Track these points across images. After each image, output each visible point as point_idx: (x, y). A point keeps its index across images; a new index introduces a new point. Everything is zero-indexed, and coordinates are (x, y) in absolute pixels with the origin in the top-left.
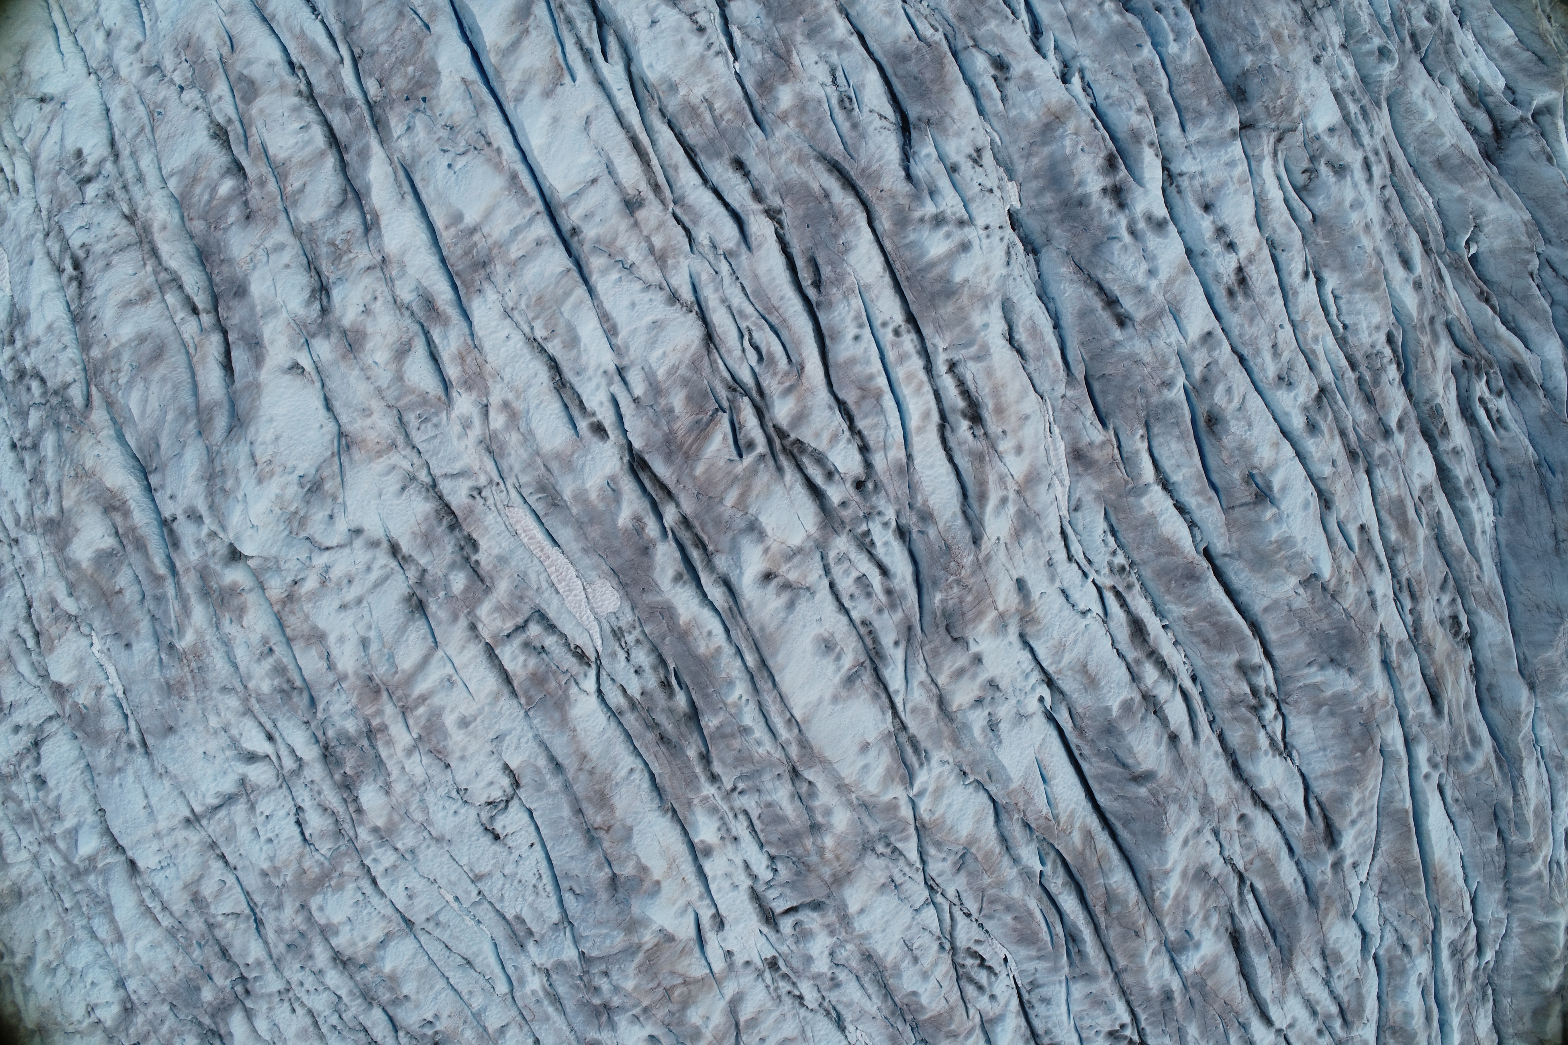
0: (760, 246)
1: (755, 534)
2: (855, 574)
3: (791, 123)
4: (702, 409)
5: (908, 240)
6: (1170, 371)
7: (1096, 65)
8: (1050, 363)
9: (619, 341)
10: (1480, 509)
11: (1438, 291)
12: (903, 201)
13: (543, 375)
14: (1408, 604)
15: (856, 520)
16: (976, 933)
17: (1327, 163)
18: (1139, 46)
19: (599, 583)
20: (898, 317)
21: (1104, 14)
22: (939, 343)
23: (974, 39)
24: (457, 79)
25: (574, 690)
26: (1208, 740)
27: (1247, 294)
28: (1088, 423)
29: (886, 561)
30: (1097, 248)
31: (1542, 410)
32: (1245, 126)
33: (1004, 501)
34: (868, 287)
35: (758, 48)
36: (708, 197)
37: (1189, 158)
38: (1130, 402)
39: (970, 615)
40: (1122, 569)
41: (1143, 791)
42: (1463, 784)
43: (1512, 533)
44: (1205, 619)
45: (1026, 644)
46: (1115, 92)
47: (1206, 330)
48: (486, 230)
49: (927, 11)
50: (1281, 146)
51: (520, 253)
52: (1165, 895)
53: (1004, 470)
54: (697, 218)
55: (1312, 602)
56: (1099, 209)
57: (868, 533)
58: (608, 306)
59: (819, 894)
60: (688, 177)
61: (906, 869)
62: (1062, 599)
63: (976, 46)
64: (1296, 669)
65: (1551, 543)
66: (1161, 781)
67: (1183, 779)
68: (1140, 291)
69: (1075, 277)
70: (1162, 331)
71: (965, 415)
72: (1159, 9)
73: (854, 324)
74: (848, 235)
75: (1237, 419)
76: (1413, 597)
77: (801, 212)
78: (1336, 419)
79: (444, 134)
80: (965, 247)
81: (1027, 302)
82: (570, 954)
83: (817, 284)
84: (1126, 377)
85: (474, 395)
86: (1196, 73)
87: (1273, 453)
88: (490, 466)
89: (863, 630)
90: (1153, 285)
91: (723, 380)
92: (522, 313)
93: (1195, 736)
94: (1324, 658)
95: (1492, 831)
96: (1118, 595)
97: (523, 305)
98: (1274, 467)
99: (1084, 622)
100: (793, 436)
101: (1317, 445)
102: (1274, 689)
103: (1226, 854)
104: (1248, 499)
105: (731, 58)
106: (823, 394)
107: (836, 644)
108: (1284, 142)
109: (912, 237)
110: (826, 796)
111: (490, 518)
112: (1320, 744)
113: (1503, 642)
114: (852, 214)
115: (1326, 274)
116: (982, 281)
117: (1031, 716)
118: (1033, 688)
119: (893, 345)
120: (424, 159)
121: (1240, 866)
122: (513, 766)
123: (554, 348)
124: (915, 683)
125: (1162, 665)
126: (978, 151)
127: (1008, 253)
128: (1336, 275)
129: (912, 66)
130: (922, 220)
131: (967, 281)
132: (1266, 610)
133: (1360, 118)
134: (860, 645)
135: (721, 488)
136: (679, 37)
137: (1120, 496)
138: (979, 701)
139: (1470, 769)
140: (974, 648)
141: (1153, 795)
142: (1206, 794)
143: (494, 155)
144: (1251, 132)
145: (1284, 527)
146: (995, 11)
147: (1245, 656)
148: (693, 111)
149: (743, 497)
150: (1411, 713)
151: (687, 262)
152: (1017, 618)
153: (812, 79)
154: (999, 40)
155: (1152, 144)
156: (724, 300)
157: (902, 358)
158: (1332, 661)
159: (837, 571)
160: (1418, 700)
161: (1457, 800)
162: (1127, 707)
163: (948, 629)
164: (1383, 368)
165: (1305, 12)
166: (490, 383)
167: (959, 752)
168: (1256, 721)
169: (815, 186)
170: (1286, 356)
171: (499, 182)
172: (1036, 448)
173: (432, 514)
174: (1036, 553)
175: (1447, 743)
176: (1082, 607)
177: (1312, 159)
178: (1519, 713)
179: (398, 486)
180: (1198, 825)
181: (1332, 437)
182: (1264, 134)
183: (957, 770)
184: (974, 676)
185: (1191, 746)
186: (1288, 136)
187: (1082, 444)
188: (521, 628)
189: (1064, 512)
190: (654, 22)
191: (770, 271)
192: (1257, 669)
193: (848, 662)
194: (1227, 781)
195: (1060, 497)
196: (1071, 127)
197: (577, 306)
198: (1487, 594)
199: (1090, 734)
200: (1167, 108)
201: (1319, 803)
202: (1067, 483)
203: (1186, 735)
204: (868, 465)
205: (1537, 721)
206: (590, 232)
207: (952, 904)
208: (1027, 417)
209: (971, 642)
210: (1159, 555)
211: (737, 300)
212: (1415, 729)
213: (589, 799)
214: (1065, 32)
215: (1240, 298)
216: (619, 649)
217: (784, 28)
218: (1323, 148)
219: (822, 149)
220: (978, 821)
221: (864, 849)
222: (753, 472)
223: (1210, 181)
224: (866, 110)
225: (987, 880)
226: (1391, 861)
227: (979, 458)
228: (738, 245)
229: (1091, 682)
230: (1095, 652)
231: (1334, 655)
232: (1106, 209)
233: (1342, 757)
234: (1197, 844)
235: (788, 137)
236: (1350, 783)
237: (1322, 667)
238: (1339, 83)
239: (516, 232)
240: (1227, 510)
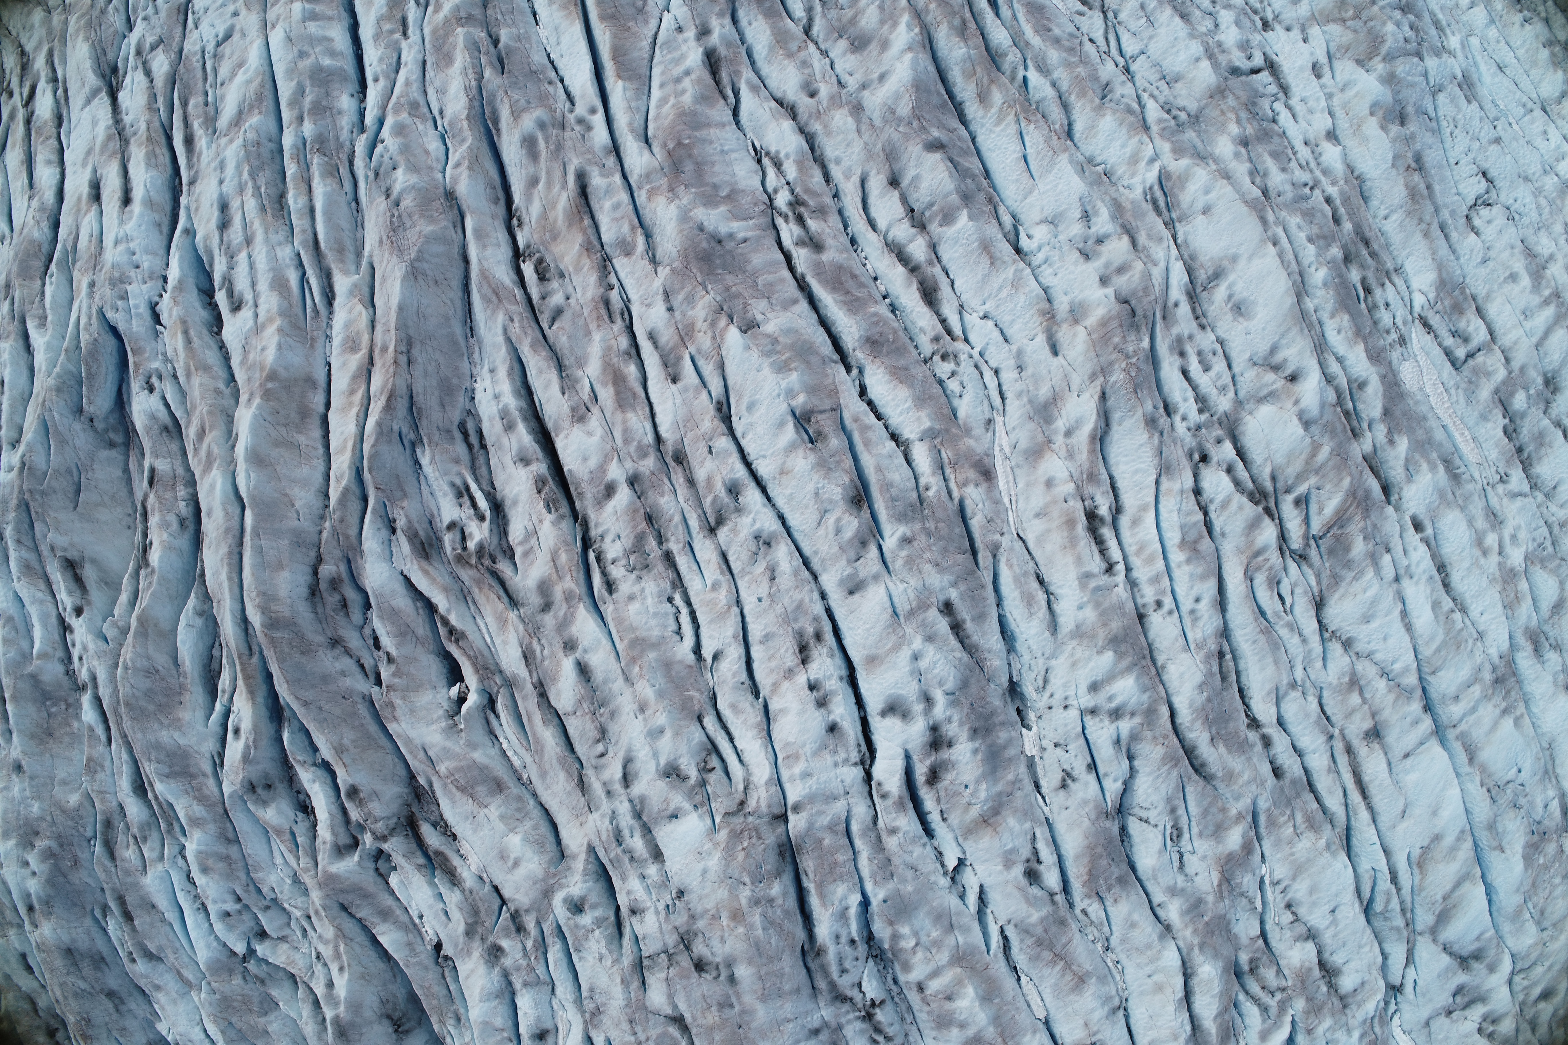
0: (1269, 693)
1: (1305, 417)
2: (1212, 373)
3: (1234, 812)
4: (1338, 539)
5: (1148, 694)
6: (904, 553)
7: (933, 879)
8: (1016, 568)
9: (1400, 606)
10: (497, 397)
11: (535, 642)
12: (1148, 734)
13: (1456, 578)
14: (614, 295)
15: (1208, 425)
16: (1084, 23)
17: (684, 779)
18: (885, 901)
19: (1414, 389)
20: (1155, 619)
21: (916, 934)
22: (1121, 591)
23: (1053, 902)
24: (1508, 851)
25: (1432, 296)
26: (848, 177)
27: (800, 634)
28: (980, 506)
29: (1185, 384)
30: (964, 685)
31: (405, 504)
32: (782, 818)
33: (1068, 434)
34: (1184, 650)
35: (1244, 888)
36: (1304, 742)
37: (848, 781)
38: (941, 525)
39: (1115, 323)
40: (944, 357)
41: (935, 133)
42: (544, 99)
43: (457, 368)
44: (858, 299)
45: (1046, 290)
46: (917, 851)
47: (856, 597)
48: (1498, 711)
49: (1089, 930)
50: (740, 796)
51: (1471, 689)
52: (909, 27)
53: (1069, 464)
54: (1317, 723)
55: (746, 304)
56: (961, 725)
57: (1201, 411)
58: (1407, 638)
59: (1234, 82)
60: (1318, 762)
61: (1156, 93)
62: (1009, 332)
63: (1052, 895)
64: (759, 238)
65: (416, 352)
66: (918, 140)
67: (889, 140)
68: (930, 639)
69: (986, 655)
70: (912, 596)
71: (1102, 520)
72: (853, 942)
73: (1199, 614)
74: (1200, 700)
75: (830, 501)
76: (607, 303)
77: (1231, 725)
78: (699, 500)
79: (1522, 801)
80: (1094, 687)
81: (1033, 631)
82: (1431, 63)
83: (1221, 655)
84: (945, 550)
85: (1509, 563)
86: (832, 873)
87: (790, 463)
88: (1494, 501)
89: (1204, 321)
90: (917, 643)
91: (1311, 566)
92: (1471, 635)
93: (863, 183)
94: (730, 245)
95: (507, 47)
96: (949, 332)
97: (1471, 642)
98: (791, 448)
99: (987, 307)
100: (1260, 509)
101: (732, 470)
102: (780, 221)
103: (827, 61)
104: (820, 417)
105: (1267, 880)
106: (1228, 548)
107: (1231, 309)
108: (737, 801)
109: (1145, 697)
110: (1241, 169)
111: (1494, 454)
112: (727, 158)
113: (484, 247)
114: (1193, 721)
115: (691, 658)
116: (1079, 653)
117: (1041, 222)
118: (1040, 249)
119: (1164, 592)
120: (1538, 778)
121: (811, 47)
122: (1473, 235)
123: (1447, 603)
124: (1162, 265)
125: (902, 257)
126: (1064, 786)
127: (1046, 681)
128: (679, 657)
129: (1116, 872)
130: (1133, 714)
131: (1099, 652)
132: (795, 302)
133: (626, 833)
134: (1205, 307)
135: (1331, 463)
136: (1314, 897)
137: (947, 431)
138: (1100, 241)
139: (539, 113)
140: (1110, 291)
141: (924, 127)
142: (858, 122)
143: (1486, 781)
144: (778, 811)
145: (784, 384)
146: (1027, 932)
147: (815, 257)
148: (1312, 825)
149: (1314, 454)
150: (617, 178)
151: (1330, 679)
152: (1059, 317)
153: (1204, 858)
154: (1030, 901)
155: (884, 796)
156: (1304, 641)
157: (1155, 580)
158: (720, 242)
159: (1227, 378)
160: (609, 191)
161: (550, 83)
162: (948, 218)
163: (1133, 313)
164: (627, 554)
165: (688, 948)
166: (1498, 573)
167: (1114, 195)
168: (798, 190)
169: (1222, 749)
170: (760, 568)
171: (1485, 755)
172: (1028, 485)
173: (1535, 462)
174: (1037, 380)
175: (568, 144)
176: (990, 324)
177: (703, 783)
178: (470, 168)
179: (1559, 489)
180: (866, 93)
181: (709, 480)
182: (764, 808)
183: (1114, 179)
184: (1107, 265)
185: (873, 172)
186: (734, 808)
187: (985, 485)
188: (1470, 355)
189: (999, 419)
190: (1333, 911)
191: (1263, 669)
192: (799, 243)
193: (1220, 293)
194: (828, 134)
195: (1004, 434)
196: (975, 812)
197: (1432, 638)
198: (500, 301)
199: (982, 197)
200: (864, 835)
201: (725, 97)
202: (997, 449)
203: (877, 183)
204: (1196, 476)
205: (443, 158)
206: (1416, 707)
207: (1108, 54)
208: (1037, 515)
209: (1113, 299)
210: (906, 369)
211: (1293, 642)
212: (611, 161)
213: (1422, 195)
214: (959, 914)
215: (810, 630)
216: (1401, 326)
217: (1221, 908)
218: (690, 794)
219: (1209, 787)
220: (1092, 127)
221: (1197, 117)
222: (1300, 477)
223: (828, 757)
224: (1161, 827)
225: (1081, 70)
226: (635, 29)
227: (1092, 477)
228: (1286, 694)
229: (986, 247)
230: (980, 276)
231: (719, 247)
232: (955, 724)
233: (704, 141)
234: (866, 74)
235: (1237, 798)
236: (693, 114)
237: (731, 236)
238: (652, 870)
239: (1474, 710)
240: (837, 409)
